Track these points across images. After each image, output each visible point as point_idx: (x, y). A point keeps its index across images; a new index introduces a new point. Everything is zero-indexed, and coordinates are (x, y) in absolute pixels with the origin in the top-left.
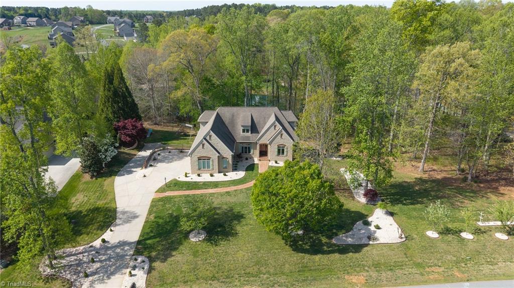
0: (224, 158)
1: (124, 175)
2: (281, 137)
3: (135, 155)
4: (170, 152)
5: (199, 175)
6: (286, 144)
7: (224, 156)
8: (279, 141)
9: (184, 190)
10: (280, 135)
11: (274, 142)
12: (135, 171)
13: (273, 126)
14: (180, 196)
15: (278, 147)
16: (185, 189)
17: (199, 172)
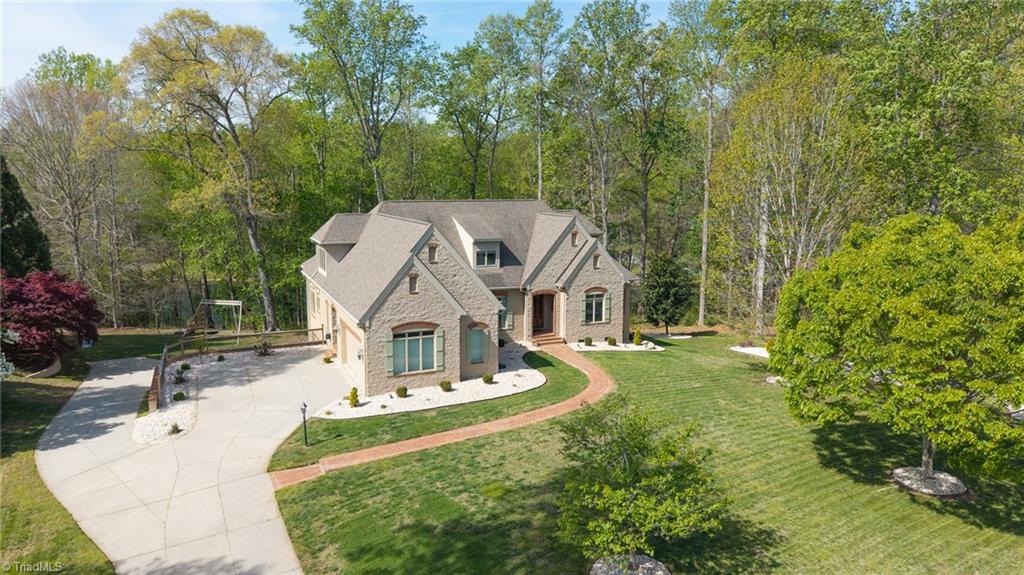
0: (475, 324)
1: (72, 441)
2: (595, 264)
3: (75, 390)
4: (221, 359)
5: (403, 393)
6: (607, 287)
7: (476, 319)
8: (590, 278)
9: (389, 442)
10: (591, 260)
11: (576, 282)
12: (115, 425)
13: (570, 236)
14: (396, 462)
15: (588, 297)
16: (388, 437)
17: (401, 383)
